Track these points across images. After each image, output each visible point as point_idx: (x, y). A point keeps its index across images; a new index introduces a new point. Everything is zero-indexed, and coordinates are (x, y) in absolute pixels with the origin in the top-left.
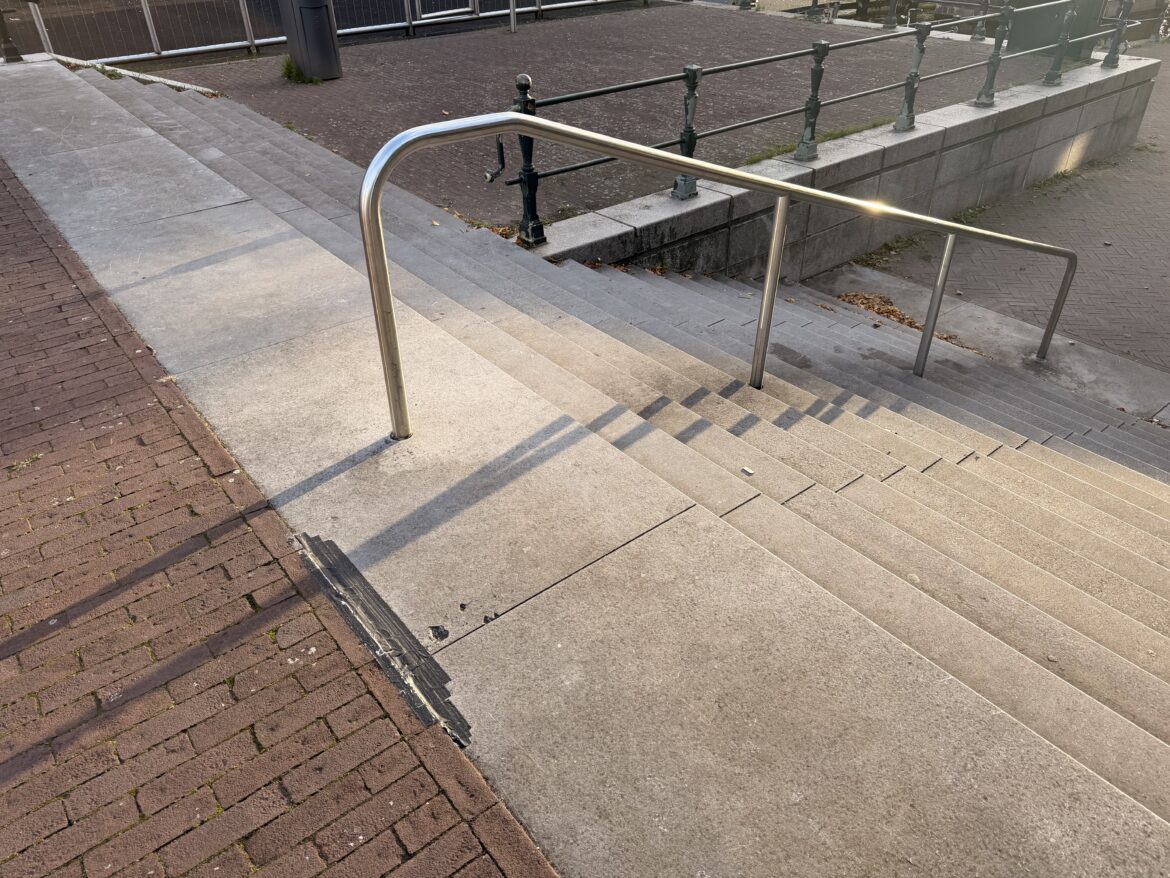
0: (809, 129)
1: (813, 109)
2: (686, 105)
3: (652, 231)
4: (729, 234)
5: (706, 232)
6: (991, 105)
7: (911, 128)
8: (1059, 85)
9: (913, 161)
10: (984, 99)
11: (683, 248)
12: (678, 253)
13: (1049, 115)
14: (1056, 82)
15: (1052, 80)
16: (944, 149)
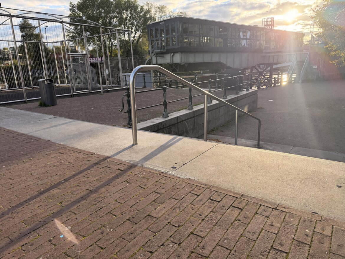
0: (190, 102)
1: (191, 98)
2: (164, 95)
3: (161, 124)
4: (178, 126)
5: (173, 125)
6: (227, 98)
7: (212, 103)
8: (239, 94)
9: (214, 110)
10: (225, 97)
11: (168, 129)
12: (167, 130)
13: (239, 100)
14: (238, 94)
15: (237, 93)
16: (220, 107)
